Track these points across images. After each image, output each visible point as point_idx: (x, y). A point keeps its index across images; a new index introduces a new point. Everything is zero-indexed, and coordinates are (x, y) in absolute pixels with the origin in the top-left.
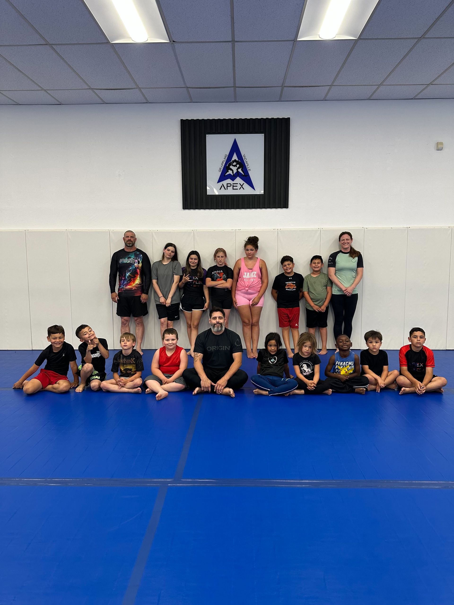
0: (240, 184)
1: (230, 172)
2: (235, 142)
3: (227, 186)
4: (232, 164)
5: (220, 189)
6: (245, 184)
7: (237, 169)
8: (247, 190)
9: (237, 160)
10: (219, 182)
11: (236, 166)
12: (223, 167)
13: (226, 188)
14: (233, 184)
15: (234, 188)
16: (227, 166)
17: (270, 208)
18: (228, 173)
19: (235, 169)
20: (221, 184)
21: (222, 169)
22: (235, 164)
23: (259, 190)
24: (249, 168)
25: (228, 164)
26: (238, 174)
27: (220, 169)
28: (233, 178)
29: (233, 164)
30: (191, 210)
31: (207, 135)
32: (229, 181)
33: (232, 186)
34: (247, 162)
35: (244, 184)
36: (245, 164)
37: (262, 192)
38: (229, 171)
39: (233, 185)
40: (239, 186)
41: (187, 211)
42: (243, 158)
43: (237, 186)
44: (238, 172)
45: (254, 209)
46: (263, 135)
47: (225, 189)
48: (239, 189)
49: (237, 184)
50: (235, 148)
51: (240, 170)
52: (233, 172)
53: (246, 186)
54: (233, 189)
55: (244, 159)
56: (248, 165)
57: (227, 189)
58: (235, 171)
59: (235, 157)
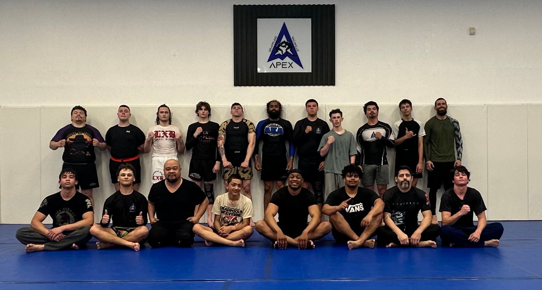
0: (289, 63)
1: (280, 52)
2: (284, 24)
3: (277, 65)
4: (282, 45)
5: (270, 67)
7: (286, 50)
8: (296, 69)
9: (286, 41)
10: (269, 60)
11: (285, 47)
12: (273, 47)
13: (276, 66)
15: (284, 66)
16: (277, 46)
17: (317, 85)
18: (277, 53)
19: (284, 50)
20: (271, 62)
21: (272, 50)
22: (284, 45)
23: (307, 68)
24: (297, 49)
25: (278, 45)
26: (287, 54)
27: (270, 49)
28: (282, 57)
29: (283, 45)
30: (242, 87)
31: (258, 19)
32: (279, 60)
34: (295, 43)
35: (292, 63)
36: (294, 45)
37: (310, 71)
38: (279, 51)
39: (282, 64)
40: (288, 65)
41: (238, 87)
42: (292, 39)
43: (286, 65)
44: (287, 52)
45: (302, 86)
46: (310, 19)
47: (275, 67)
48: (288, 67)
49: (286, 63)
50: (284, 31)
51: (289, 51)
52: (282, 52)
53: (294, 64)
54: (282, 67)
55: (293, 41)
56: (296, 46)
57: (277, 67)
58: (284, 51)
59: (284, 39)
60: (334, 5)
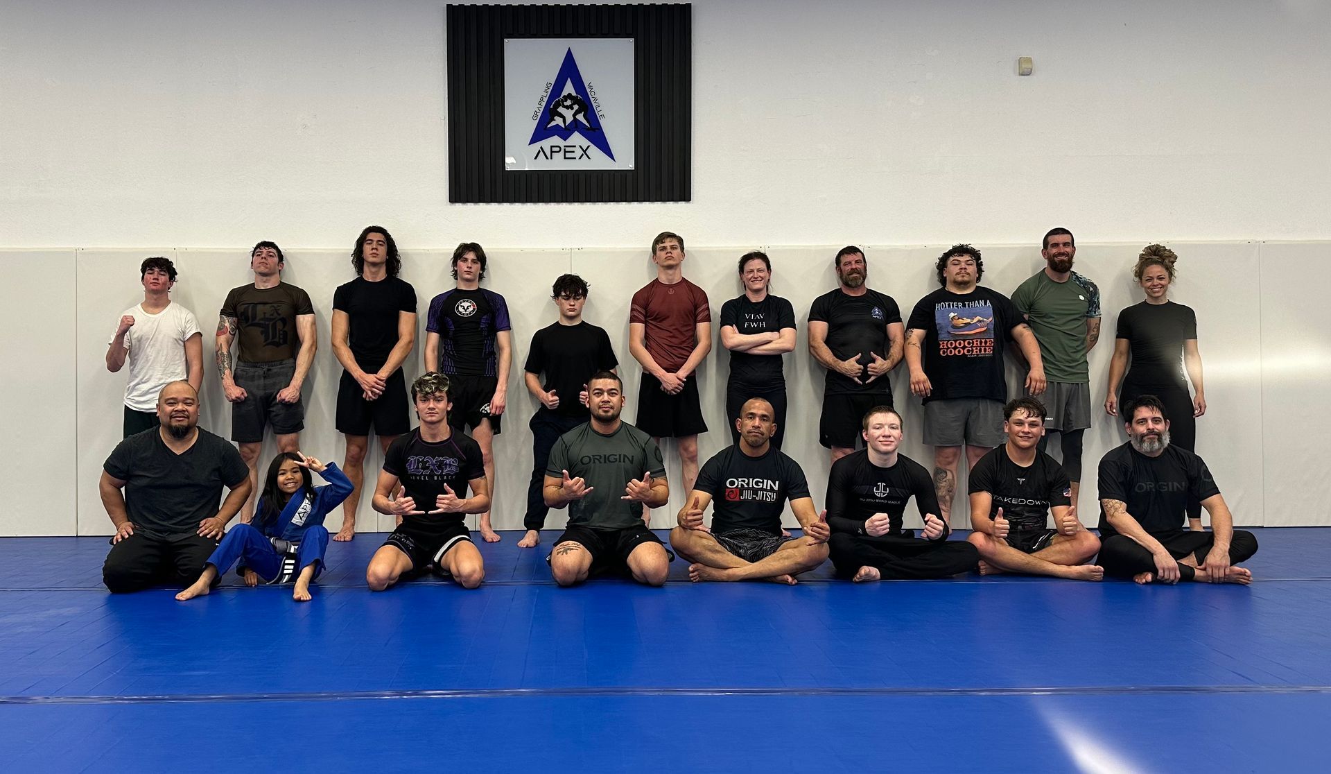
0: (580, 146)
1: (558, 121)
2: (569, 53)
3: (552, 152)
4: (563, 104)
5: (536, 158)
6: (593, 146)
7: (574, 115)
8: (597, 161)
9: (574, 94)
10: (533, 141)
11: (572, 109)
12: (542, 109)
13: (549, 156)
14: (565, 146)
15: (568, 155)
16: (552, 107)
17: (649, 201)
18: (553, 124)
19: (569, 115)
20: (537, 146)
21: (539, 115)
22: (569, 103)
23: (624, 158)
24: (600, 113)
25: (553, 103)
26: (575, 126)
28: (565, 133)
29: (566, 104)
30: (469, 204)
31: (506, 40)
32: (556, 140)
33: (563, 151)
34: (596, 99)
35: (589, 146)
36: (593, 103)
37: (631, 166)
38: (556, 118)
39: (565, 150)
40: (578, 152)
41: (459, 206)
42: (588, 90)
43: (573, 152)
44: (575, 120)
45: (612, 203)
47: (547, 158)
48: (577, 158)
49: (575, 146)
50: (569, 69)
51: (580, 117)
52: (564, 121)
53: (594, 151)
54: (565, 158)
55: (589, 93)
57: (551, 158)
58: (569, 119)
59: (569, 89)
60: (690, 4)
